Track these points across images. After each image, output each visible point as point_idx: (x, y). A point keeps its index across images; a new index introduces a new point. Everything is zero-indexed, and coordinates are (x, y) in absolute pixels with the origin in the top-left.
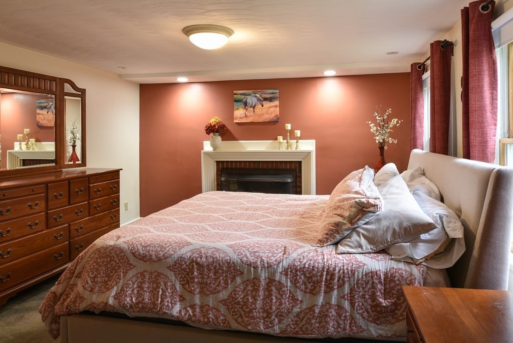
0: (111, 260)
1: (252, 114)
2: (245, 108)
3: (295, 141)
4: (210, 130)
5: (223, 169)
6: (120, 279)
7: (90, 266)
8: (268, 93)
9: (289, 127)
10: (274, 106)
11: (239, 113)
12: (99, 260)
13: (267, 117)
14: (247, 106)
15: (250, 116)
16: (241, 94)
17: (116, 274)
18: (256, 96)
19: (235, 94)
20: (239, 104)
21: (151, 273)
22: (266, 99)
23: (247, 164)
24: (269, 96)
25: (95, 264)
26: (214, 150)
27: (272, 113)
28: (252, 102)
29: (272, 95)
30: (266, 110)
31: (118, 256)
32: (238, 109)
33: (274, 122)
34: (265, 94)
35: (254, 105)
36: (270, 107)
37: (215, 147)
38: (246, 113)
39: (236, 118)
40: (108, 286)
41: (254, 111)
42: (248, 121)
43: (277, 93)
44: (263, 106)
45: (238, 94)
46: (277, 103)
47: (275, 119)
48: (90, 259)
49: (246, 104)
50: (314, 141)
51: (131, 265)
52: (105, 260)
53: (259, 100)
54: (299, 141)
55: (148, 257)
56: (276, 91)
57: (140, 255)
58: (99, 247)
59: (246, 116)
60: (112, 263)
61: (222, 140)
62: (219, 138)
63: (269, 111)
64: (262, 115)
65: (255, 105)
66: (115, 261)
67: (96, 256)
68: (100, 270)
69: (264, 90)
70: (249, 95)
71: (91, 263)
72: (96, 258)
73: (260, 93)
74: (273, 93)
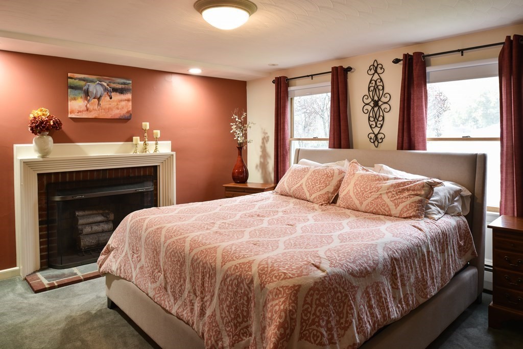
0: (336, 293)
1: (96, 107)
2: (86, 98)
3: (154, 142)
4: (43, 127)
5: (49, 184)
6: (353, 309)
7: (315, 314)
8: (118, 82)
9: (146, 125)
10: (126, 100)
11: (77, 106)
12: (322, 300)
13: (116, 113)
14: (88, 95)
15: (93, 109)
16: (80, 79)
17: (346, 306)
18: (102, 85)
19: (71, 78)
20: (77, 92)
21: (372, 286)
22: (115, 90)
23: (89, 173)
24: (120, 86)
25: (320, 308)
26: (43, 157)
27: (123, 108)
28: (97, 92)
29: (123, 86)
30: (116, 104)
31: (339, 285)
32: (75, 99)
33: (124, 120)
34: (114, 83)
35: (99, 96)
36: (121, 101)
37: (44, 153)
38: (88, 105)
39: (72, 112)
40: (342, 326)
41: (99, 104)
42: (90, 117)
43: (129, 83)
44: (111, 98)
45: (75, 79)
46: (129, 96)
47: (127, 115)
48: (306, 306)
49: (87, 93)
50: (170, 142)
51: (354, 287)
52: (330, 296)
53: (106, 90)
54: (159, 142)
55: (365, 272)
56: (128, 82)
57: (357, 272)
58: (312, 285)
59: (87, 110)
60: (337, 295)
61: (54, 143)
62: (50, 139)
63: (119, 105)
64: (110, 109)
65: (101, 96)
66: (340, 292)
67: (316, 297)
68: (328, 311)
69: (114, 79)
70: (92, 81)
71: (313, 309)
72: (317, 299)
73: (108, 81)
74: (124, 84)
